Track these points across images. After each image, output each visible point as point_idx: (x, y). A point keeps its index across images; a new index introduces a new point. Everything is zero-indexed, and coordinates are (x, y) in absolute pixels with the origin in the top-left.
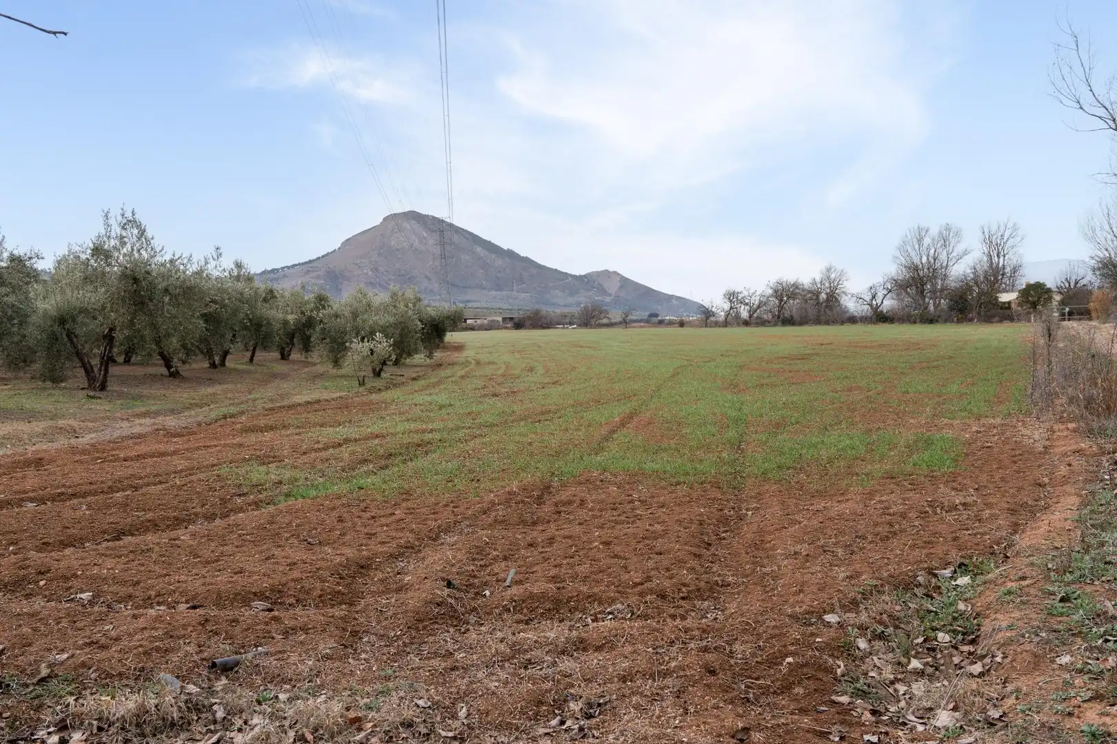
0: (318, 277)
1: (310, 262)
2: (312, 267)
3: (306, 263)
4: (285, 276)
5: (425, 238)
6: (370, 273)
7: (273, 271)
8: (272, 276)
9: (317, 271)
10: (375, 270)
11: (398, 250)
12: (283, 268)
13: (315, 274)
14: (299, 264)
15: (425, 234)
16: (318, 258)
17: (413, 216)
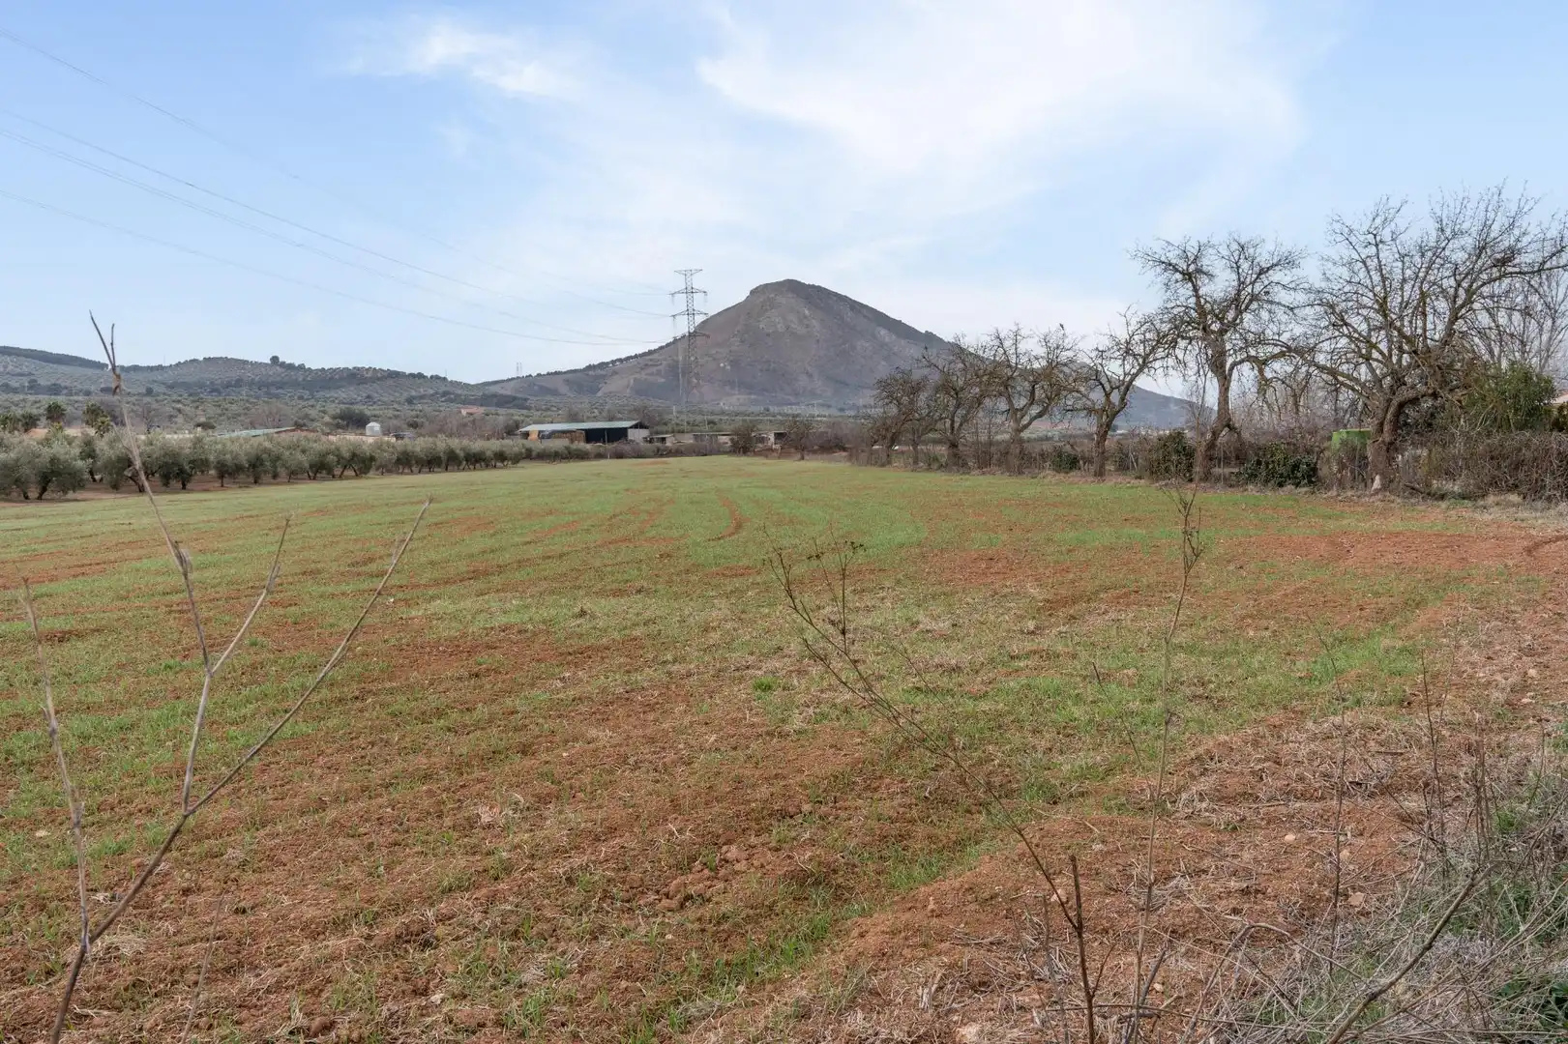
0: (659, 373)
1: (650, 352)
2: (651, 360)
3: (644, 354)
4: (615, 373)
5: (805, 317)
6: (729, 367)
7: (603, 365)
8: (599, 372)
9: (657, 365)
10: (735, 363)
11: (768, 335)
12: (613, 362)
13: (654, 370)
14: (636, 356)
15: (807, 312)
16: (661, 348)
17: (792, 287)
